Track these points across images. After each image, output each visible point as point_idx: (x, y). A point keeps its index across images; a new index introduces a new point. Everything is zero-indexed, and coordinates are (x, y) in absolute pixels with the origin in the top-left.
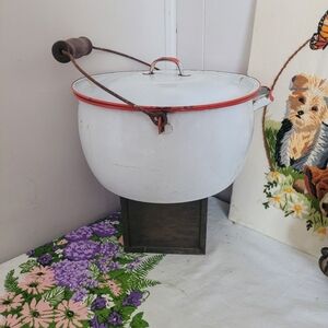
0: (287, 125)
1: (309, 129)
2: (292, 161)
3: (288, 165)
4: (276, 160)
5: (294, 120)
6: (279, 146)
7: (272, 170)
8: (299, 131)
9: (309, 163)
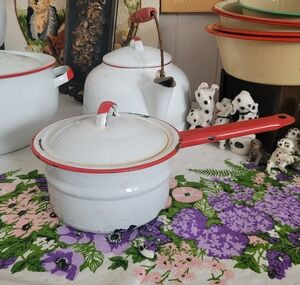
0: (30, 11)
1: (43, 11)
2: (39, 35)
3: (37, 38)
4: (29, 36)
5: (34, 7)
6: (29, 26)
7: (28, 44)
8: (38, 14)
9: (48, 34)
